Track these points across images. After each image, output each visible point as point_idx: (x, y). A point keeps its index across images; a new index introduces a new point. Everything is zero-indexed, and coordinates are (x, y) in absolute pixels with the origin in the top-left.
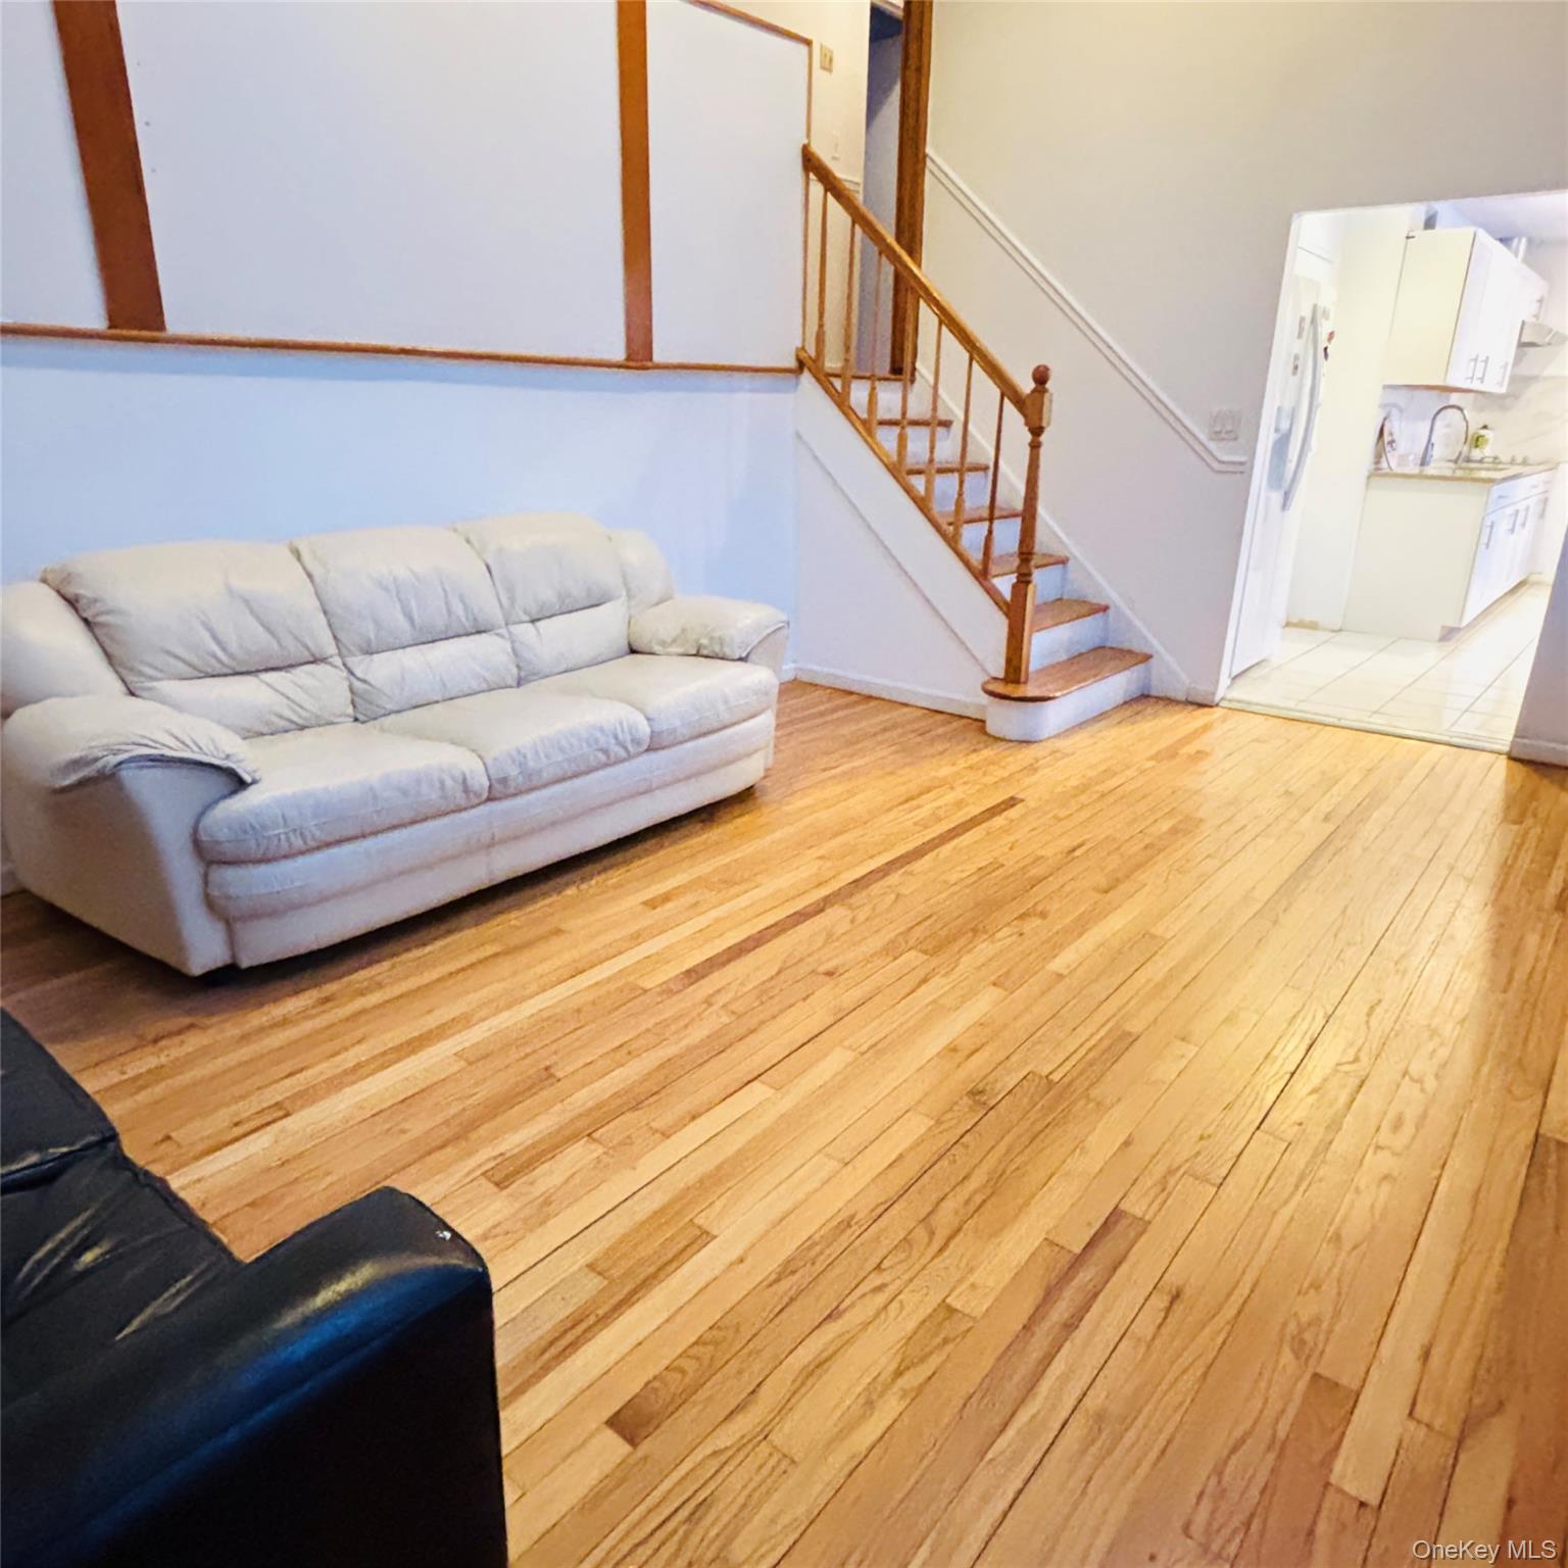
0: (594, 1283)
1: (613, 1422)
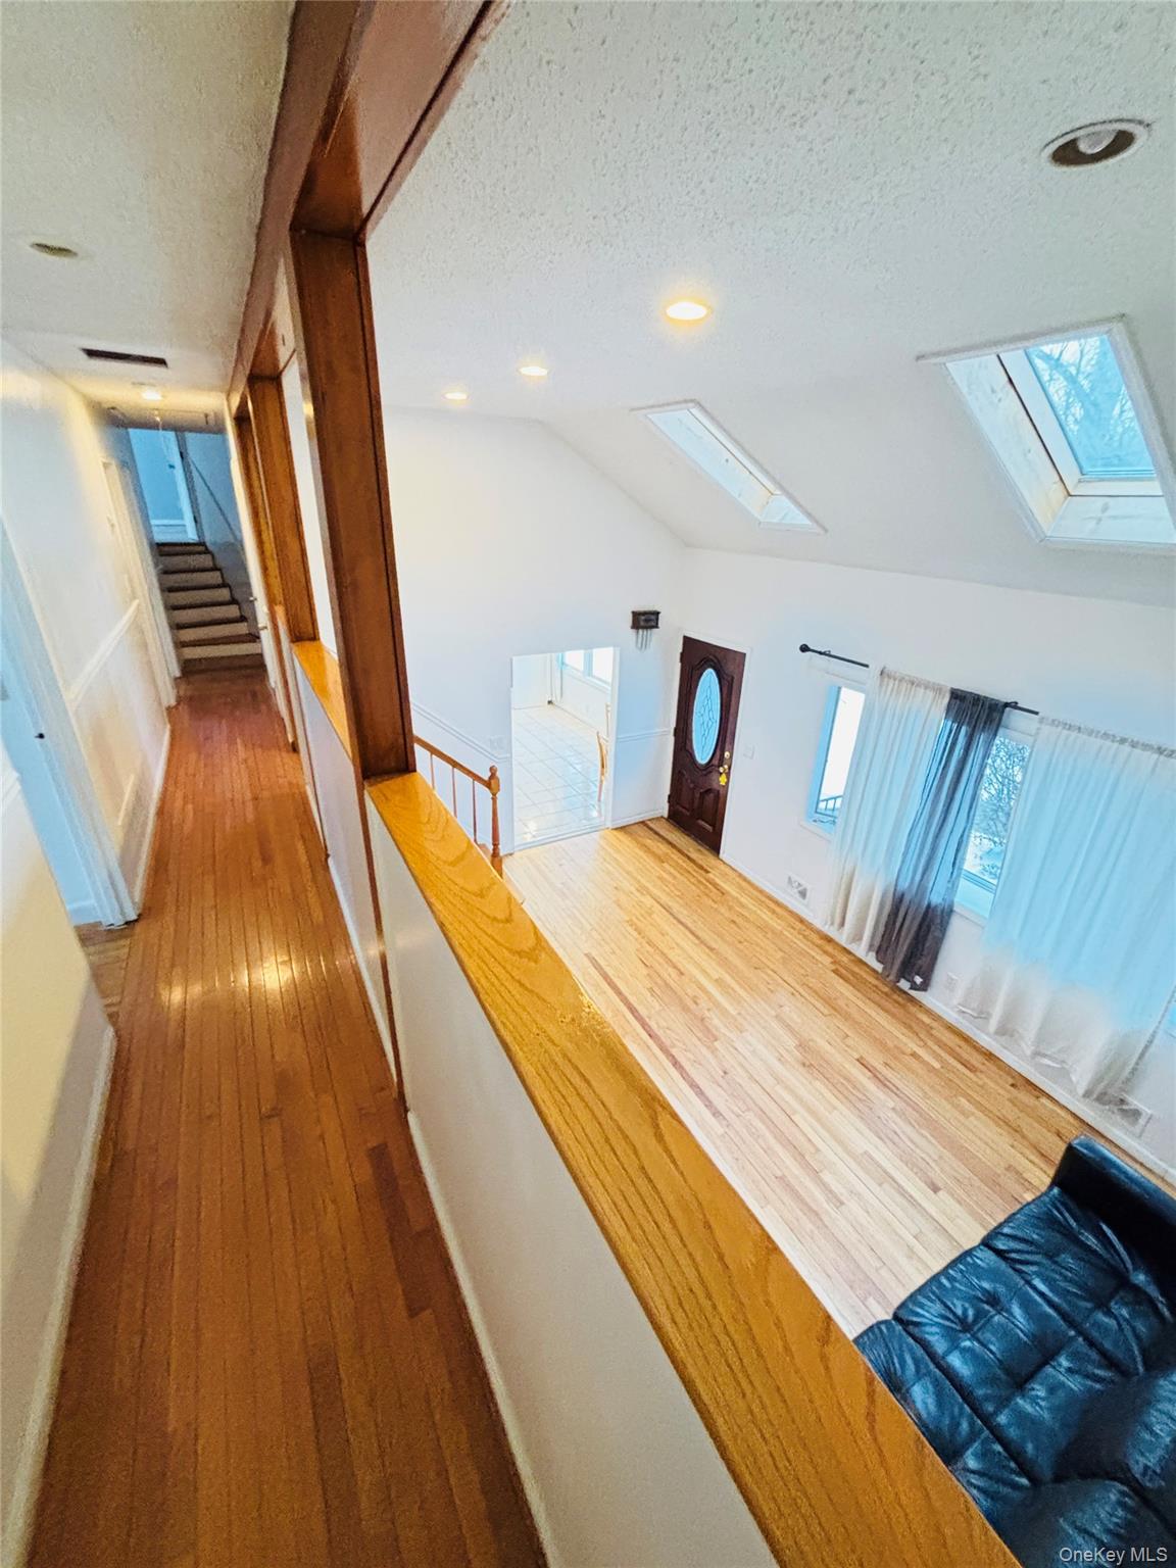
0: (885, 1186)
1: (935, 1192)
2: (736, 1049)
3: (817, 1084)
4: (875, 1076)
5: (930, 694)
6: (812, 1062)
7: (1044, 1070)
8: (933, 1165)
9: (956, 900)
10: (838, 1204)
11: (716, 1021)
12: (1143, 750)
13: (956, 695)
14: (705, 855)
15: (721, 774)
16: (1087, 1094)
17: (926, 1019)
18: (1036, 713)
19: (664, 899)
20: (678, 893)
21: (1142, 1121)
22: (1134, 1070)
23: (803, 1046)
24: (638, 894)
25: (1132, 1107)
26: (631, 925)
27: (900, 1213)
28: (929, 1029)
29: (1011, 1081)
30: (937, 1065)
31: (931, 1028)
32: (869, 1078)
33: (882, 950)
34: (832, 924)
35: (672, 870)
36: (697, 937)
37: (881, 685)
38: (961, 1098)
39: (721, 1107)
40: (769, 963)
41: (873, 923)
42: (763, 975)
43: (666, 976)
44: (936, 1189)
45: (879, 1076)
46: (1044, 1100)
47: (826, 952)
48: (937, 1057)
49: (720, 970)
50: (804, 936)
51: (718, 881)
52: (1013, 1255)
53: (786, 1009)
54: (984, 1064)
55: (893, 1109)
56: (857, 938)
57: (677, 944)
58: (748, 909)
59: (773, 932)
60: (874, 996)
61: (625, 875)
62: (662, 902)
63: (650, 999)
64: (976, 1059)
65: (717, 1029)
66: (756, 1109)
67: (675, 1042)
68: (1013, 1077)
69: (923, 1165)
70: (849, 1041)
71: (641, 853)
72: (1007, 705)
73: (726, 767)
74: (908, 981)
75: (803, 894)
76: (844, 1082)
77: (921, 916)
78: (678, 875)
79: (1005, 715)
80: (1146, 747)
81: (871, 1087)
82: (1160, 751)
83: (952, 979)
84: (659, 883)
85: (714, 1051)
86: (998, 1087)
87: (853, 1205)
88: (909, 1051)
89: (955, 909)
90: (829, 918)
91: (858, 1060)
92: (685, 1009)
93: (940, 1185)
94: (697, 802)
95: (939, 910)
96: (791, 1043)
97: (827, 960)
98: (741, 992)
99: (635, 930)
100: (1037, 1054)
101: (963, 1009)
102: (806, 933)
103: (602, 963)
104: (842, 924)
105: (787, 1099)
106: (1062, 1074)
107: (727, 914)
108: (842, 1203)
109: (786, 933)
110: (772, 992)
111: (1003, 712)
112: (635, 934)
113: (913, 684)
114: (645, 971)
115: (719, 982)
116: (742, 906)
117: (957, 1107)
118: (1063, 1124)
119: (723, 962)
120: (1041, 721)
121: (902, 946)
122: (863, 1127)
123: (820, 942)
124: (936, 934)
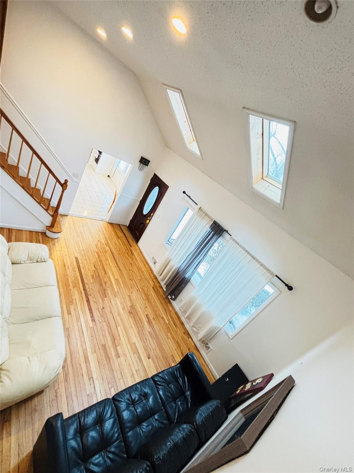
2: (111, 302)
3: (131, 319)
4: (149, 321)
5: (209, 220)
6: (132, 312)
7: (193, 331)
8: (152, 351)
9: (192, 278)
10: (118, 357)
11: (109, 291)
12: (249, 255)
13: (215, 223)
14: (133, 242)
15: (148, 219)
16: (200, 340)
17: (171, 309)
18: (231, 236)
19: (113, 250)
20: (119, 250)
21: (209, 350)
22: (213, 337)
23: (132, 307)
24: (105, 245)
25: (209, 346)
26: (97, 254)
27: (135, 364)
28: (170, 312)
29: (184, 332)
30: (167, 322)
31: (171, 311)
32: (147, 321)
33: (168, 285)
34: (158, 274)
35: (121, 242)
36: (117, 264)
37: (198, 211)
38: (169, 334)
39: (96, 319)
40: (135, 280)
41: (168, 278)
42: (132, 282)
43: (100, 273)
44: (149, 358)
45: (150, 321)
46: (190, 339)
47: (153, 281)
48: (169, 320)
49: (119, 277)
50: (150, 275)
51: (133, 250)
52: (158, 382)
53: (133, 294)
54: (179, 325)
55: (149, 332)
56: (163, 280)
57: (110, 265)
58: (137, 261)
59: (141, 271)
60: (160, 298)
61: (104, 238)
62: (112, 250)
63: (90, 278)
64: (178, 323)
65: (108, 294)
66: (107, 322)
67: (92, 294)
68: (185, 331)
69: (149, 350)
70: (146, 309)
71: (113, 233)
72: (225, 230)
73: (150, 218)
74: (171, 296)
75: (155, 263)
76: (139, 321)
77: (181, 279)
78: (121, 244)
79: (224, 233)
80: (251, 255)
81: (146, 324)
82: (253, 257)
83: (182, 300)
84: (114, 244)
85: (103, 300)
86: (180, 332)
87: (122, 359)
88: (161, 316)
89: (190, 280)
90: (158, 272)
91: (146, 315)
92: (101, 285)
93: (151, 357)
94: (138, 225)
95: (186, 279)
96: (129, 304)
97: (152, 284)
98: (122, 285)
99: (98, 256)
100: (193, 326)
101: (181, 309)
102: (150, 274)
103: (80, 262)
104: (161, 275)
105: (119, 321)
106: (197, 333)
107: (131, 261)
108: (119, 357)
109: (145, 272)
110: (132, 288)
111: (224, 232)
112: (97, 256)
113: (206, 215)
114: (93, 269)
115: (117, 280)
116: (136, 260)
117: (167, 336)
118: (191, 346)
119: (121, 274)
120: (231, 238)
121: (173, 286)
122: (137, 335)
123: (153, 278)
124: (183, 286)
